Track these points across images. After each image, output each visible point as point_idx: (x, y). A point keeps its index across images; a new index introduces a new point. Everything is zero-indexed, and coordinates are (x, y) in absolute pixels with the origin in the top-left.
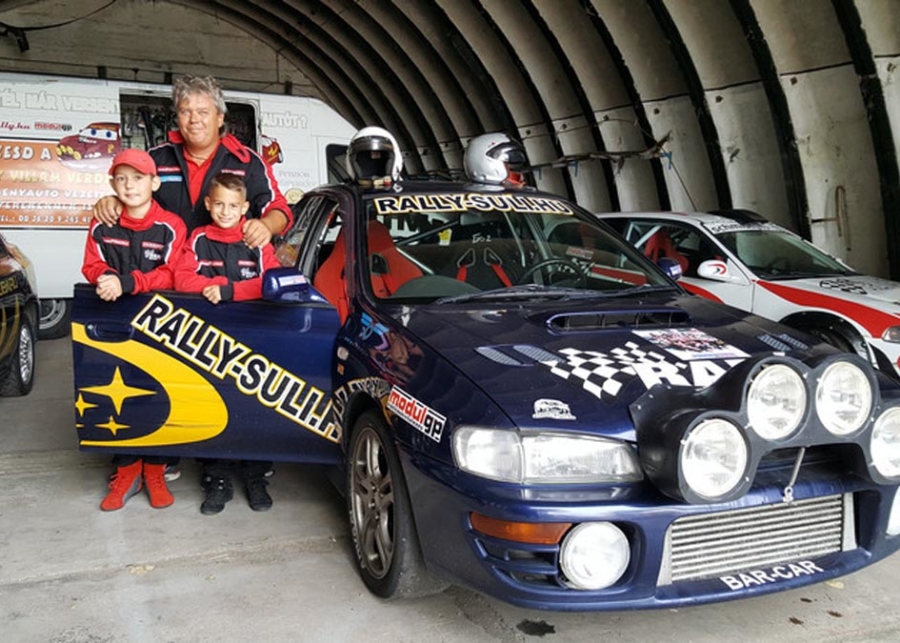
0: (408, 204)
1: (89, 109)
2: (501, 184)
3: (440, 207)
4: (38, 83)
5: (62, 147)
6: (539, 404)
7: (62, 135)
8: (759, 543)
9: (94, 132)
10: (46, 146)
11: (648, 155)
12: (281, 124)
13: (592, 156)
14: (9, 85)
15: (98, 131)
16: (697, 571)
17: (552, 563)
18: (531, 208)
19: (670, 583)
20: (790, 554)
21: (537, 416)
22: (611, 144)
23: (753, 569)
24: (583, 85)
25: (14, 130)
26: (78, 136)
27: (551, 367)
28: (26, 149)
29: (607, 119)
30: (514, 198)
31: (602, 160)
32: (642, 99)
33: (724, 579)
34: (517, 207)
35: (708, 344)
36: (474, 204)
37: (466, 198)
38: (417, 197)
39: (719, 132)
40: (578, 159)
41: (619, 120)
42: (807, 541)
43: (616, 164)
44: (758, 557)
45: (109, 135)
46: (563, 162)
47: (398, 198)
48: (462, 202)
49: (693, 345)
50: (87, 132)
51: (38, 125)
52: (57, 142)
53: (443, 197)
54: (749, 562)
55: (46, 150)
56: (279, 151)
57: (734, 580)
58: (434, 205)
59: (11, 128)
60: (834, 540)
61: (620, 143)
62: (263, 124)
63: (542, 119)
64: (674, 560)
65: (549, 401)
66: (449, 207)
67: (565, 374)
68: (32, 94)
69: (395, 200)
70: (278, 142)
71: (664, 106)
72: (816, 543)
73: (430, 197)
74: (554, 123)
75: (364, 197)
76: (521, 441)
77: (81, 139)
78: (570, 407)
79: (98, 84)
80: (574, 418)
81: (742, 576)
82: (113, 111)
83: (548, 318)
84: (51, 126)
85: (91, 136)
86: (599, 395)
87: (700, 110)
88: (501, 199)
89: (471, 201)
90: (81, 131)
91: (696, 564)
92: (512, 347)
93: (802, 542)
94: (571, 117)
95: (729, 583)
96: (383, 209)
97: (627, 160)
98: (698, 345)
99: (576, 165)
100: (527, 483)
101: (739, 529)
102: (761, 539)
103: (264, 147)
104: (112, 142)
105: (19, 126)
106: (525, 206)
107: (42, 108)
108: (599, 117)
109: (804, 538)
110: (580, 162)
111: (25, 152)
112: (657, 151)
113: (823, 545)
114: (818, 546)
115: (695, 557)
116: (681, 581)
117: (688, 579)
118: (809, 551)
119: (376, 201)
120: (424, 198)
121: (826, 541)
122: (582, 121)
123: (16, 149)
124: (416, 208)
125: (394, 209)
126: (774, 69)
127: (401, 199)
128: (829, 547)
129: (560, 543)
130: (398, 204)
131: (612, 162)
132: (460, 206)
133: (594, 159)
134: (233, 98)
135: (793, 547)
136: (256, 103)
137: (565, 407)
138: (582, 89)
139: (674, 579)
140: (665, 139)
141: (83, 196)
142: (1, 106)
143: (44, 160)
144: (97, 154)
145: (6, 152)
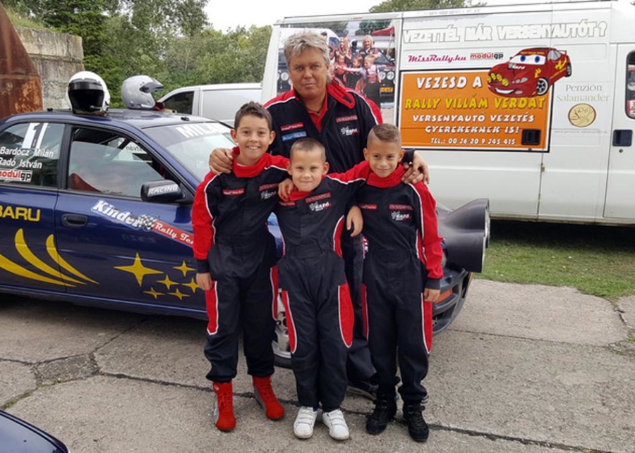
1: (521, 36)
4: (477, 16)
5: (492, 75)
7: (494, 63)
9: (523, 59)
10: (478, 74)
14: (452, 21)
15: (527, 57)
25: (453, 62)
26: (507, 63)
28: (461, 78)
45: (537, 59)
51: (473, 56)
52: (488, 71)
68: (471, 28)
77: (510, 66)
85: (520, 62)
90: (511, 58)
104: (540, 66)
107: (478, 40)
111: (460, 81)
123: (452, 80)
141: (506, 120)
142: (444, 41)
143: (475, 88)
144: (524, 80)
145: (444, 82)
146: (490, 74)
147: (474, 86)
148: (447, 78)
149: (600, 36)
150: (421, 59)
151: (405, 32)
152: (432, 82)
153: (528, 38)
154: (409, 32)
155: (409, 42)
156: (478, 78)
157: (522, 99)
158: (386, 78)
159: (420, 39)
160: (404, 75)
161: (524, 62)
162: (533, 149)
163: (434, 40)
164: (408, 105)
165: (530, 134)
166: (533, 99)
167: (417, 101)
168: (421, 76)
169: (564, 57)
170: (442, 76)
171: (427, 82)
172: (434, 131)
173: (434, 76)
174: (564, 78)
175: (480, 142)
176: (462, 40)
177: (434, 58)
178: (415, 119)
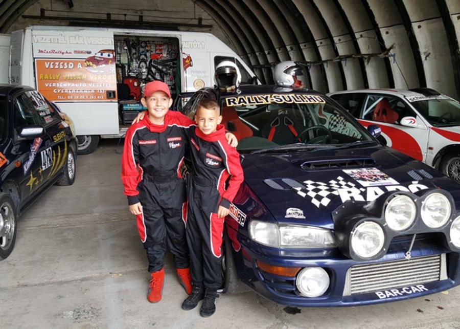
0: (242, 101)
1: (99, 43)
2: (291, 87)
3: (257, 102)
4: (75, 31)
5: (87, 62)
6: (289, 211)
7: (87, 56)
8: (396, 276)
9: (102, 55)
10: (79, 62)
11: (382, 56)
12: (192, 47)
13: (353, 56)
14: (61, 32)
15: (104, 54)
16: (364, 289)
17: (293, 285)
18: (304, 101)
19: (350, 294)
20: (412, 282)
21: (287, 216)
22: (364, 50)
23: (392, 288)
24: (349, 19)
25: (64, 54)
26: (94, 57)
27: (298, 191)
28: (70, 63)
29: (361, 36)
30: (295, 95)
31: (359, 58)
32: (379, 27)
33: (377, 293)
34: (296, 101)
35: (379, 177)
36: (275, 100)
37: (271, 97)
38: (246, 97)
39: (419, 44)
40: (346, 57)
41: (368, 37)
42: (421, 275)
43: (366, 60)
44: (395, 283)
45: (109, 55)
46: (339, 59)
47: (237, 98)
48: (269, 99)
49: (372, 178)
50: (99, 55)
51: (75, 52)
52: (85, 60)
53: (259, 96)
54: (391, 285)
55: (79, 64)
56: (191, 60)
57: (382, 294)
58: (255, 101)
59: (63, 53)
60: (436, 275)
61: (369, 49)
62: (183, 47)
63: (328, 36)
64: (352, 284)
65: (294, 209)
66: (262, 102)
67: (303, 195)
68: (72, 36)
69: (236, 99)
70: (191, 56)
71: (391, 30)
72: (426, 276)
73: (253, 97)
74: (334, 38)
75: (221, 97)
76: (279, 228)
77: (96, 58)
78: (303, 212)
79: (104, 30)
80: (305, 218)
81: (387, 292)
82: (111, 43)
83: (301, 164)
84: (82, 52)
85: (100, 56)
86: (318, 206)
87: (409, 32)
88: (289, 97)
89: (273, 98)
90: (96, 54)
91: (364, 286)
92: (281, 180)
93: (418, 276)
94: (343, 35)
95: (379, 296)
96: (230, 104)
97: (372, 58)
98: (374, 177)
99: (346, 60)
100: (282, 248)
101: (386, 269)
102: (397, 274)
103: (184, 59)
104: (111, 59)
105: (67, 53)
106: (300, 100)
107: (77, 43)
108: (357, 35)
109: (420, 274)
110: (347, 59)
111: (70, 65)
112: (387, 54)
113: (430, 277)
114: (427, 278)
115: (363, 283)
116: (356, 294)
117: (359, 293)
118: (422, 280)
119: (227, 99)
120: (250, 97)
121: (431, 275)
122: (348, 37)
123: (66, 64)
124: (246, 103)
125: (235, 103)
126: (448, 12)
127: (239, 98)
128: (433, 278)
129: (296, 276)
130: (237, 101)
131: (364, 59)
132: (267, 101)
133: (354, 58)
134: (169, 35)
135: (414, 278)
136: (180, 37)
137: (301, 212)
138: (348, 21)
139: (352, 292)
140: (391, 48)
142: (58, 43)
148: (62, 63)
152: (54, 65)
153: (103, 44)
154: (37, 36)
160: (37, 60)
162: (113, 101)
163: (52, 42)
165: (110, 93)
167: (47, 75)
170: (59, 62)
171: (51, 65)
172: (59, 92)
173: (55, 62)
177: (53, 51)
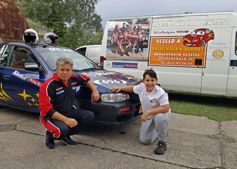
1: (196, 24)
14: (170, 19)
45: (201, 33)
50: (194, 33)
51: (177, 32)
59: (169, 33)
68: (177, 21)
77: (191, 35)
82: (204, 24)
107: (180, 26)
111: (172, 41)
123: (169, 40)
141: (189, 55)
142: (167, 26)
143: (178, 43)
144: (196, 40)
145: (166, 41)
146: (183, 38)
147: (177, 42)
148: (167, 40)
149: (226, 24)
150: (158, 32)
151: (153, 23)
152: (162, 41)
153: (198, 25)
154: (155, 23)
155: (154, 26)
156: (179, 40)
157: (195, 48)
158: (145, 39)
159: (158, 26)
160: (152, 38)
161: (196, 34)
162: (199, 67)
163: (163, 26)
164: (153, 49)
165: (198, 61)
166: (199, 48)
167: (156, 48)
168: (158, 39)
169: (212, 32)
170: (166, 39)
171: (160, 41)
172: (162, 59)
173: (163, 39)
174: (211, 40)
175: (179, 63)
176: (174, 26)
177: (163, 32)
178: (155, 55)
